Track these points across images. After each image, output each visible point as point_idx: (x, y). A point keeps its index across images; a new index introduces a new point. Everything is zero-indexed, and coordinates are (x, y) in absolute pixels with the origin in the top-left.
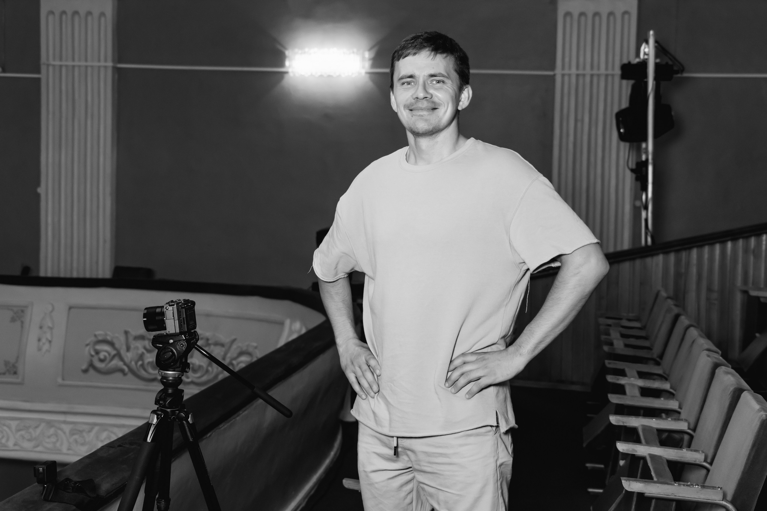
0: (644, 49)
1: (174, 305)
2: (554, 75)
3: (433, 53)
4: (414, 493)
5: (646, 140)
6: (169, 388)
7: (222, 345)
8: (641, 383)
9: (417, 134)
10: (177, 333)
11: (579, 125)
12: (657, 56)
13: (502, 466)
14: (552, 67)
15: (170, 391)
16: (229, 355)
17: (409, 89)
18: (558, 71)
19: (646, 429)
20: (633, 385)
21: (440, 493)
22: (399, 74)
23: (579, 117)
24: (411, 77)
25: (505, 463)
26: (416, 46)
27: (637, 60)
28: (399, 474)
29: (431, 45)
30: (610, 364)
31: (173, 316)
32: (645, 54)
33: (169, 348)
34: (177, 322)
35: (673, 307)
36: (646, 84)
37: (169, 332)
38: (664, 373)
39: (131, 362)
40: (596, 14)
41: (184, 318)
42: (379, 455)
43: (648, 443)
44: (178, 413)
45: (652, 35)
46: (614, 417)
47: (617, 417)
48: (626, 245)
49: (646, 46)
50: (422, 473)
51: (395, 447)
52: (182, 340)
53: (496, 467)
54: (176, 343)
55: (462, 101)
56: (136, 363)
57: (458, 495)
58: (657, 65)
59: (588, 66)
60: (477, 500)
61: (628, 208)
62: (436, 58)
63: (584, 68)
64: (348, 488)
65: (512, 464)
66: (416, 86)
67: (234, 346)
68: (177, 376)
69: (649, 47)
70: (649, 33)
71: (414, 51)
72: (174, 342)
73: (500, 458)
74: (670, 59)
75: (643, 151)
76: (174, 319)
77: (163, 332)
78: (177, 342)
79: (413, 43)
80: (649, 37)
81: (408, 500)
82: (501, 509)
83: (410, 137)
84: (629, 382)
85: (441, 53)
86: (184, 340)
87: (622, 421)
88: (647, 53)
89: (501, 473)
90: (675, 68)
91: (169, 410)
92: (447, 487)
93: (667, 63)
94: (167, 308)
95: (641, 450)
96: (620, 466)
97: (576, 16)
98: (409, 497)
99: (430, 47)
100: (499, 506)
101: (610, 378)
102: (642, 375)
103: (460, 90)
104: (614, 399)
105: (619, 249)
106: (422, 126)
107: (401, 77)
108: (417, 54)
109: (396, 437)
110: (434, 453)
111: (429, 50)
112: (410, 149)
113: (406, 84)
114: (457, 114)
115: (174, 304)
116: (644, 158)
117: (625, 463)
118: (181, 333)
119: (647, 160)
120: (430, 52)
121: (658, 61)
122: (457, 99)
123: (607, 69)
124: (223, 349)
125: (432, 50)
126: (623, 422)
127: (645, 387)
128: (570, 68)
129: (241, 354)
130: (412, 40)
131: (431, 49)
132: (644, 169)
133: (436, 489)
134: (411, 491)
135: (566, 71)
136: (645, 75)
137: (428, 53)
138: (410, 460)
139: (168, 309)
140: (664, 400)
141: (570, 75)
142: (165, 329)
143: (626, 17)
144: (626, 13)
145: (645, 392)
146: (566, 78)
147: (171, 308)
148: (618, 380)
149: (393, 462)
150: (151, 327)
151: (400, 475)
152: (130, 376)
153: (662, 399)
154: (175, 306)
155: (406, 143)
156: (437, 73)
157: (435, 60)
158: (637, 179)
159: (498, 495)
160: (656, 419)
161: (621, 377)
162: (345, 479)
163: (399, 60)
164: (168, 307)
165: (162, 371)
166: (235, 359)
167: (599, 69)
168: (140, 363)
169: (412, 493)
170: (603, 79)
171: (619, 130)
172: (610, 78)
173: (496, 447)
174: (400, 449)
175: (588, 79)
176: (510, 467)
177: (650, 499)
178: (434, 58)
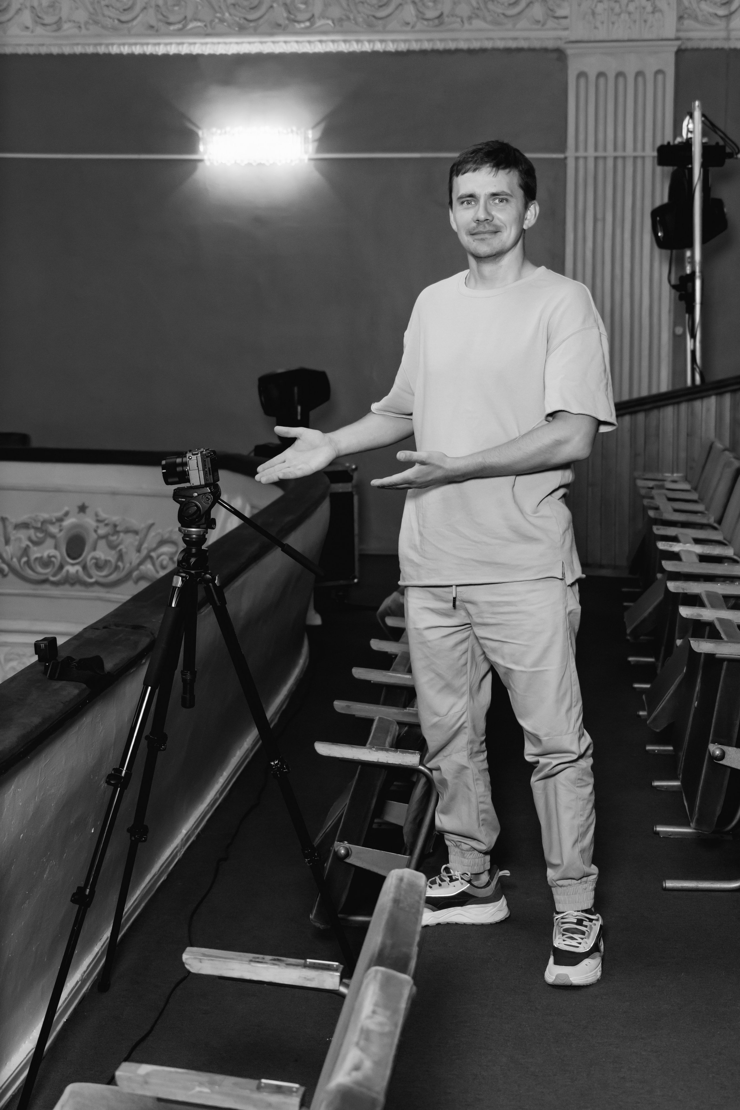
0: (687, 124)
1: (197, 454)
2: (566, 158)
3: (494, 169)
4: (469, 654)
5: (691, 245)
6: (193, 548)
7: (136, 532)
8: (699, 549)
9: (479, 258)
10: (202, 485)
11: (599, 225)
12: (704, 134)
13: (571, 615)
14: (562, 147)
15: (194, 551)
16: (145, 545)
17: (468, 208)
18: (570, 153)
19: (709, 594)
20: (689, 552)
21: (506, 646)
22: (458, 192)
23: (600, 216)
24: (471, 196)
25: (573, 611)
26: (476, 161)
27: (679, 140)
28: (454, 632)
29: (493, 160)
30: (659, 530)
31: (198, 466)
32: (689, 131)
33: (193, 503)
34: (202, 473)
35: (733, 460)
36: (691, 171)
37: (193, 484)
38: (725, 539)
39: (12, 558)
40: (620, 74)
41: (209, 468)
42: (432, 610)
43: (713, 606)
44: (204, 575)
45: (698, 106)
46: (673, 583)
47: (675, 583)
48: (664, 387)
49: (691, 121)
50: (484, 627)
51: (454, 598)
52: (207, 493)
53: (565, 614)
54: (201, 497)
55: (528, 219)
56: (19, 561)
57: (526, 646)
58: (705, 148)
59: (610, 146)
60: (546, 651)
61: (666, 337)
62: (498, 174)
63: (605, 149)
64: (359, 678)
65: (580, 612)
66: (477, 207)
67: (152, 534)
68: (202, 534)
69: (693, 123)
70: (694, 104)
71: (474, 166)
72: (199, 495)
73: (569, 605)
74: (722, 138)
75: (687, 260)
76: (198, 469)
77: (187, 485)
78: (202, 495)
79: (473, 157)
80: (694, 109)
81: (462, 661)
82: (571, 660)
83: (472, 261)
84: (685, 549)
85: (504, 168)
86: (209, 493)
87: (681, 588)
88: (691, 130)
89: (570, 622)
90: (728, 150)
91: (193, 572)
92: (513, 638)
93: (717, 143)
94: (190, 457)
95: (707, 614)
96: (677, 646)
97: (592, 77)
98: (464, 658)
99: (491, 162)
100: (569, 658)
101: (662, 545)
102: (697, 541)
103: (526, 207)
104: (668, 566)
105: (654, 391)
106: (483, 249)
107: (460, 196)
108: (477, 171)
109: (455, 585)
110: (499, 602)
111: (490, 166)
112: (470, 274)
113: (466, 202)
114: (522, 233)
115: (197, 452)
116: (688, 270)
117: (683, 642)
118: (206, 485)
119: (693, 273)
120: (491, 168)
121: (705, 140)
122: (522, 218)
123: (635, 149)
124: (138, 537)
125: (494, 166)
126: (683, 589)
127: (704, 554)
128: (586, 149)
129: (162, 542)
130: (472, 153)
131: (492, 164)
132: (690, 284)
133: (499, 642)
134: (466, 652)
135: (581, 153)
136: (690, 160)
137: (489, 169)
138: (469, 614)
139: (191, 459)
140: (728, 565)
141: (586, 158)
142: (188, 481)
143: (660, 77)
144: (659, 72)
145: (703, 558)
146: (581, 162)
147: (194, 457)
148: (671, 546)
149: (449, 617)
150: (170, 480)
151: (455, 634)
152: (11, 577)
153: (726, 564)
154: (199, 455)
155: (466, 266)
156: (500, 192)
157: (497, 176)
158: (681, 298)
159: (568, 644)
160: (721, 584)
161: (675, 543)
162: (354, 668)
163: (457, 175)
164: (192, 456)
165: (184, 528)
166: (154, 550)
167: (624, 149)
168: (24, 559)
169: (466, 653)
170: (629, 163)
171: (655, 232)
172: (639, 162)
173: (564, 593)
174: (457, 603)
175: (610, 163)
176: (578, 617)
177: (722, 660)
178: (495, 175)
